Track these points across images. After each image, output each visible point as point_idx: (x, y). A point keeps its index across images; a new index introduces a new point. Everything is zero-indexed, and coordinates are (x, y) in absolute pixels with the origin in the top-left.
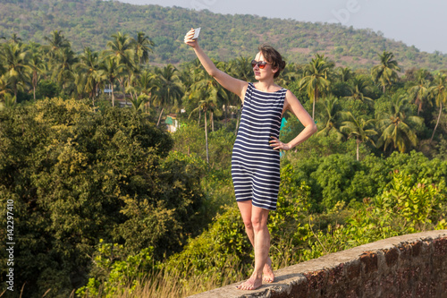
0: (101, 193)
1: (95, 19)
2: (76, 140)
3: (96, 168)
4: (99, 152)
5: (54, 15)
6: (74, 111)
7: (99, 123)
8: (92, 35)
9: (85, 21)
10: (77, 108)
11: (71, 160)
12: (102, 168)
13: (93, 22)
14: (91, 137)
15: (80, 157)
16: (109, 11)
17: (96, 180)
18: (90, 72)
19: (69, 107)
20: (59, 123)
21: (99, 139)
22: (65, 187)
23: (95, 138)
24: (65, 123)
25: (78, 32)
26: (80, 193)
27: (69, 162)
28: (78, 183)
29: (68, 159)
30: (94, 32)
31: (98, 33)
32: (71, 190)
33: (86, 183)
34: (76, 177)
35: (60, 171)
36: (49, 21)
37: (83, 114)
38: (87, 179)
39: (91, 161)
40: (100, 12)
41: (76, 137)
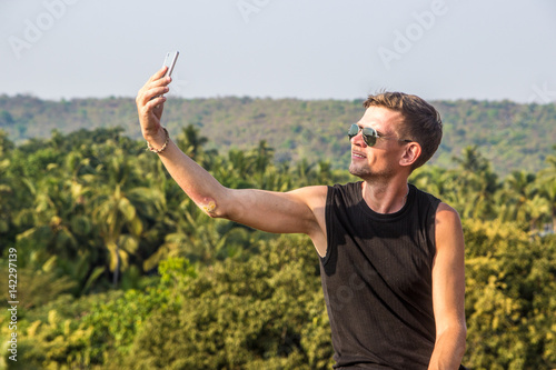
0: (543, 362)
1: (528, 132)
2: (503, 280)
3: (533, 323)
4: (538, 299)
5: (466, 128)
6: (498, 238)
7: (538, 255)
8: (521, 155)
9: (512, 135)
10: (503, 233)
11: (495, 308)
12: (542, 323)
13: (524, 137)
14: (525, 277)
15: (509, 305)
16: (548, 119)
17: (534, 341)
18: (520, 203)
19: (491, 233)
20: (477, 255)
21: (537, 279)
22: (488, 351)
23: (532, 277)
24: (485, 255)
25: (502, 152)
26: (510, 361)
27: (491, 313)
28: (508, 344)
29: (489, 307)
30: (526, 152)
31: (531, 152)
32: (496, 355)
33: (519, 345)
34: (504, 337)
35: (479, 325)
36: (459, 138)
37: (512, 243)
38: (521, 339)
39: (525, 312)
40: (534, 121)
41: (502, 275)
